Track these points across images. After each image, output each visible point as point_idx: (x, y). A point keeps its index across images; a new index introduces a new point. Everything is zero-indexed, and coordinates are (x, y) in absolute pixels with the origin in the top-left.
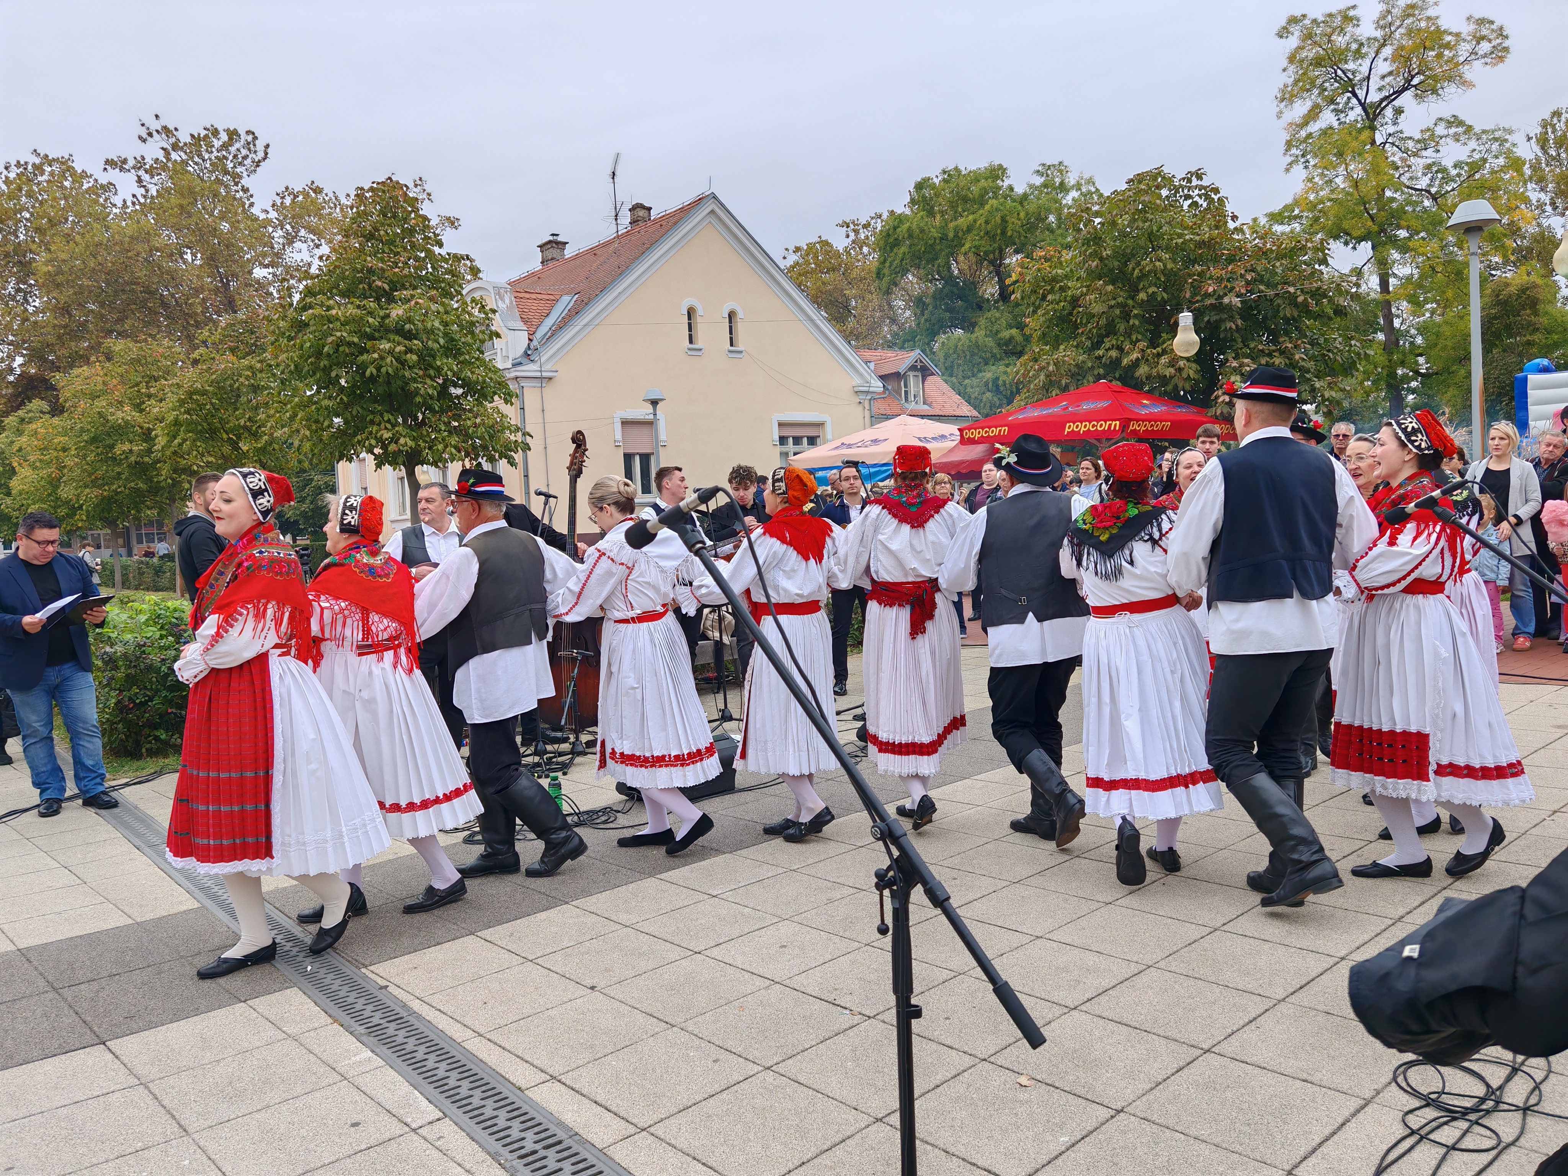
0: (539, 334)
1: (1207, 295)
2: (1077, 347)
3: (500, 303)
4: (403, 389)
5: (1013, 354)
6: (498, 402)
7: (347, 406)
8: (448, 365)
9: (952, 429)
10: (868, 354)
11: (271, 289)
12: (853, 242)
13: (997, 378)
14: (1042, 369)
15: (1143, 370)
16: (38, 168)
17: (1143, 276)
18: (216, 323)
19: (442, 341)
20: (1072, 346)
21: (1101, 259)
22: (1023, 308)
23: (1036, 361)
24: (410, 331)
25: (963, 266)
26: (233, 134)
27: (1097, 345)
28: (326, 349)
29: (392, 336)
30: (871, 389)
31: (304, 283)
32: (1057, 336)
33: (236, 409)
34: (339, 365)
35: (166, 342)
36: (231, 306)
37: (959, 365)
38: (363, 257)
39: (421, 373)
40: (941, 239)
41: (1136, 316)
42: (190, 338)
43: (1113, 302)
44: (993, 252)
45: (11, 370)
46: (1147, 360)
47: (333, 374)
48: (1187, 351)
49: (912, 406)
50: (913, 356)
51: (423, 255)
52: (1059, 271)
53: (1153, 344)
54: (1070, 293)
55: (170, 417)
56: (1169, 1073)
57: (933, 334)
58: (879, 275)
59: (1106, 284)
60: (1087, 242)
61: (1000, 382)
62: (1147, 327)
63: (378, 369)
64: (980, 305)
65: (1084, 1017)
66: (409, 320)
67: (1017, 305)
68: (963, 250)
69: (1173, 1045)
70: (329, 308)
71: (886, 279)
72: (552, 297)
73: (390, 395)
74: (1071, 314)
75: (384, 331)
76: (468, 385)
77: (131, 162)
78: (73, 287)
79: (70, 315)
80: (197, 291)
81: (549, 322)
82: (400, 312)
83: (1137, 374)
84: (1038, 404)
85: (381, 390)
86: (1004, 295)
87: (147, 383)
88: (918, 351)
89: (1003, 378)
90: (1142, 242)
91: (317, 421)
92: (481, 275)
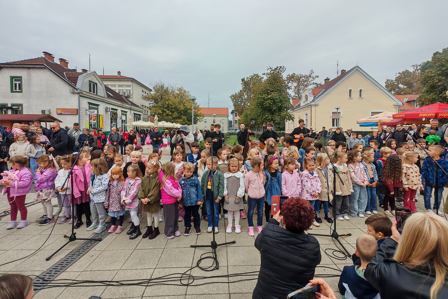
0: (316, 97)
16: (254, 76)
26: (281, 67)
30: (399, 105)
72: (321, 90)
77: (266, 73)
81: (319, 94)
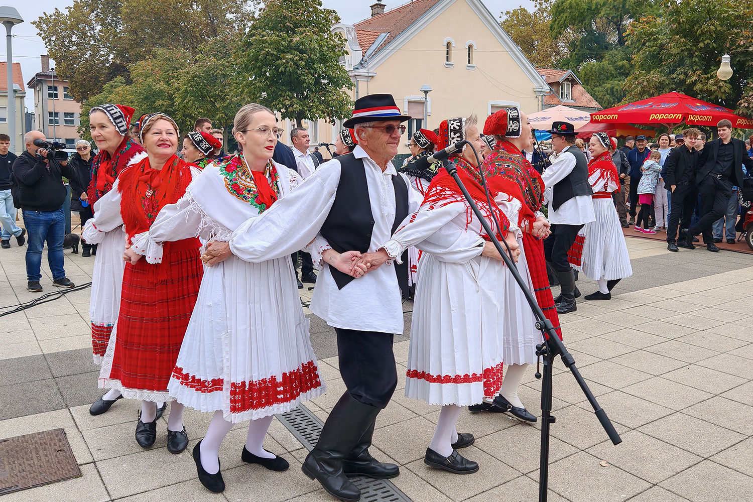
0: (368, 53)
1: (739, 46)
2: (660, 72)
3: (349, 36)
4: (297, 79)
5: (623, 74)
6: (344, 89)
7: (269, 87)
8: (320, 68)
9: (587, 114)
10: (542, 71)
11: (234, 25)
12: (539, 10)
13: (613, 88)
14: (639, 84)
15: (698, 87)
17: (702, 34)
18: (207, 42)
19: (318, 55)
20: (658, 71)
21: (679, 23)
22: (631, 49)
23: (637, 79)
24: (302, 49)
25: (598, 25)
27: (672, 72)
28: (260, 57)
29: (293, 52)
30: (543, 90)
31: (252, 22)
32: (650, 66)
33: (215, 86)
34: (266, 65)
35: (182, 50)
36: (214, 33)
37: (593, 79)
38: (281, 10)
39: (307, 71)
40: (588, 9)
41: (696, 56)
42: (194, 48)
43: (684, 48)
44: (617, 17)
45: (108, 61)
46: (701, 81)
47: (263, 70)
48: (725, 77)
49: (565, 100)
50: (568, 73)
51: (311, 10)
52: (654, 29)
53: (705, 72)
54: (659, 42)
55: (183, 88)
56: (684, 468)
57: (579, 62)
58: (552, 28)
59: (681, 37)
60: (671, 14)
61: (615, 90)
62: (703, 62)
63: (285, 69)
64: (607, 47)
65: (639, 434)
66: (303, 44)
67: (628, 47)
68: (600, 15)
69: (687, 454)
70: (263, 36)
71: (555, 31)
72: (376, 34)
73: (291, 82)
74: (659, 53)
75: (289, 48)
76: (329, 78)
78: (139, 20)
79: (137, 35)
80: (199, 24)
81: (374, 47)
82: (298, 39)
83: (695, 88)
84: (635, 103)
85: (286, 79)
86: (621, 41)
87: (173, 70)
88: (571, 71)
89: (617, 87)
90: (703, 15)
91: (254, 94)
92: (340, 21)
